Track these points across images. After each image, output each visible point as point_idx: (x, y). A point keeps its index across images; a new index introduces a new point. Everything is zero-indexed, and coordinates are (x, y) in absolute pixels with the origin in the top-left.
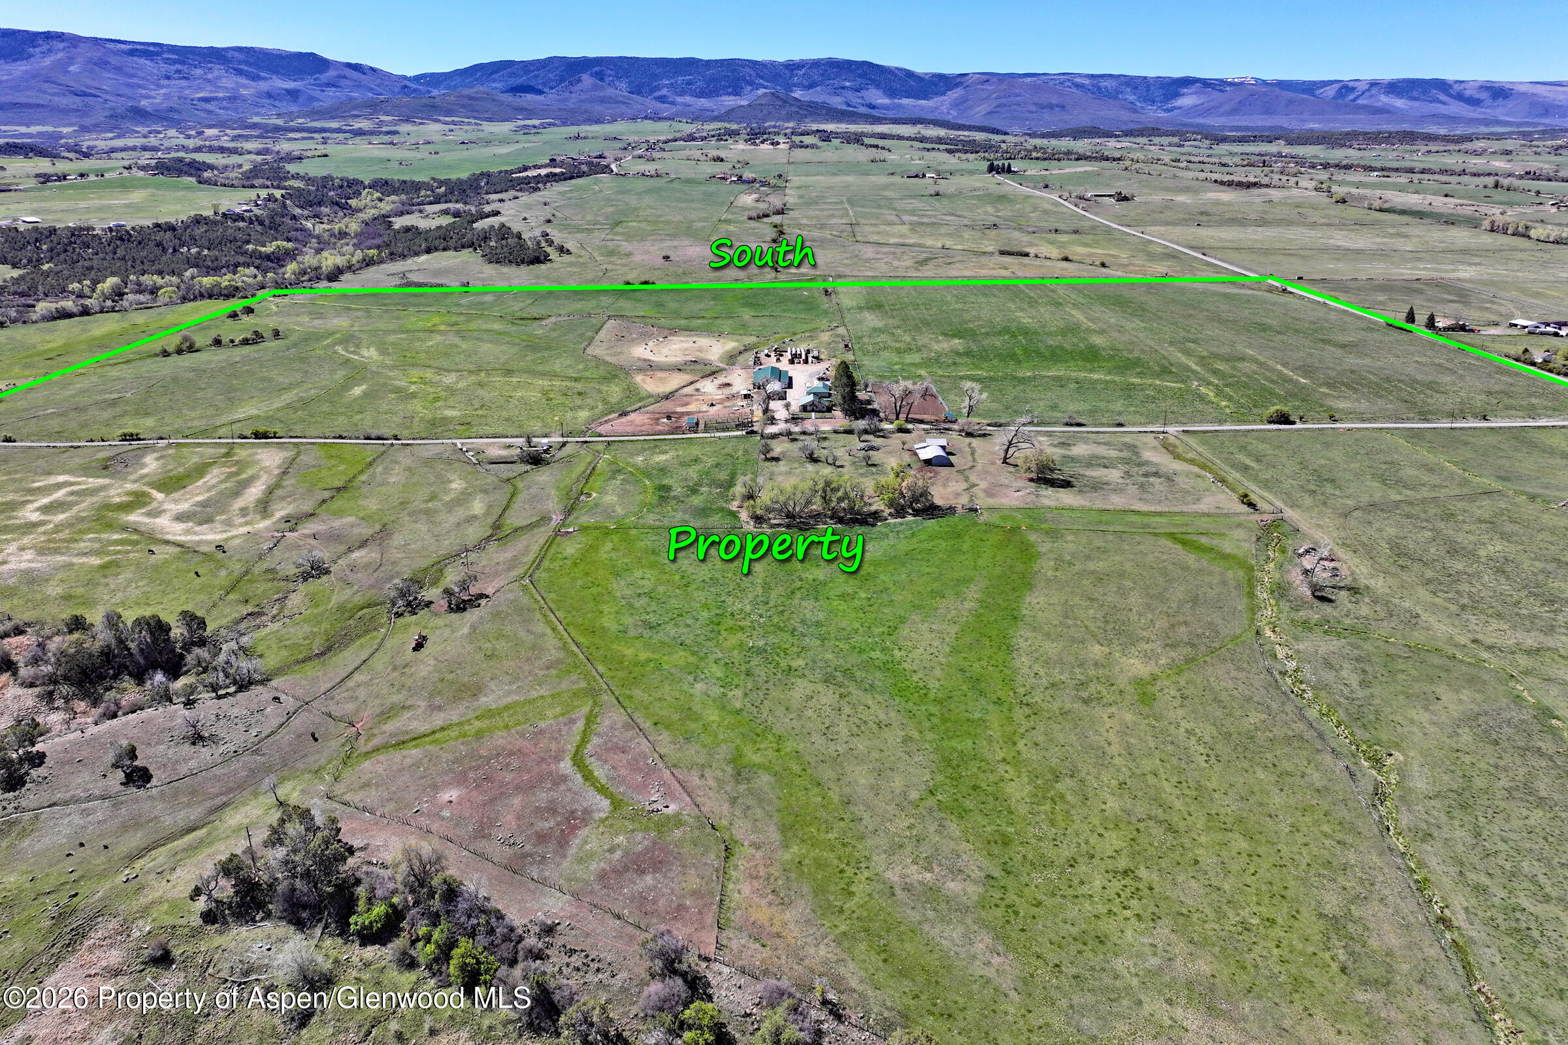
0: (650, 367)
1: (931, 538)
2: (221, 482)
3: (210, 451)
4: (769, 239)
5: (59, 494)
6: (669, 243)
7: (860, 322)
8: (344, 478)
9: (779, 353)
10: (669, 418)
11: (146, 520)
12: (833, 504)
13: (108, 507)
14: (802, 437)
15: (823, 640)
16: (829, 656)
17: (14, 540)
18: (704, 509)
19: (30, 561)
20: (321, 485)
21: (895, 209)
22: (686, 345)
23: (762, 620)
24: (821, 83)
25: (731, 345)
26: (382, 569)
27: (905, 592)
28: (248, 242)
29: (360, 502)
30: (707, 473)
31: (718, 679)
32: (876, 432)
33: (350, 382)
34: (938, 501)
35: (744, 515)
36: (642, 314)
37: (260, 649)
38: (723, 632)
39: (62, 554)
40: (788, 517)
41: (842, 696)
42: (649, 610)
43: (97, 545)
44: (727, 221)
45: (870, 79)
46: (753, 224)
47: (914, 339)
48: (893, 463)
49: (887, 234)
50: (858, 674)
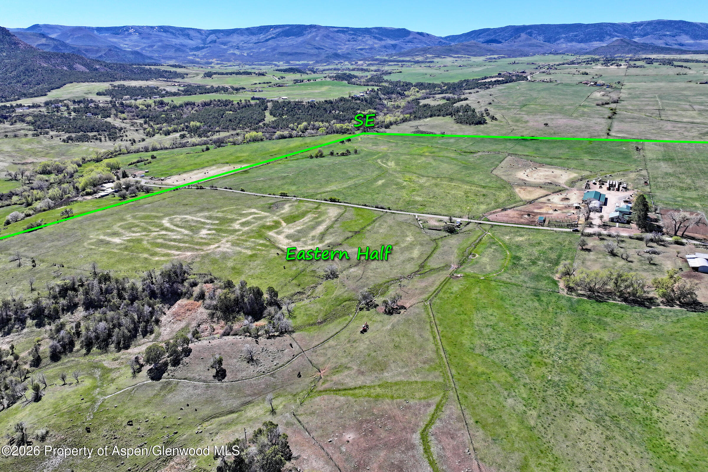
0: (524, 184)
1: (692, 326)
2: (310, 221)
3: (311, 205)
4: (606, 116)
5: (249, 218)
6: (549, 117)
7: (657, 168)
8: (360, 227)
9: (602, 183)
10: (529, 215)
11: (275, 235)
12: (622, 289)
13: (264, 227)
14: (608, 238)
15: (600, 388)
16: (603, 402)
17: (227, 237)
18: (537, 276)
19: (228, 248)
20: (349, 229)
21: (690, 102)
22: (547, 173)
23: (560, 361)
24: (652, 33)
25: (573, 175)
26: (361, 280)
27: (667, 365)
28: (358, 109)
29: (363, 241)
30: (544, 253)
31: (523, 399)
32: (660, 242)
33: (379, 177)
34: (700, 299)
35: (562, 284)
36: (527, 154)
37: (296, 313)
38: (533, 364)
39: (240, 247)
40: (590, 291)
41: (607, 438)
42: (491, 337)
43: (253, 245)
44: (584, 106)
45: (683, 30)
46: (599, 108)
47: (694, 182)
48: (669, 266)
49: (682, 116)
50: (623, 422)
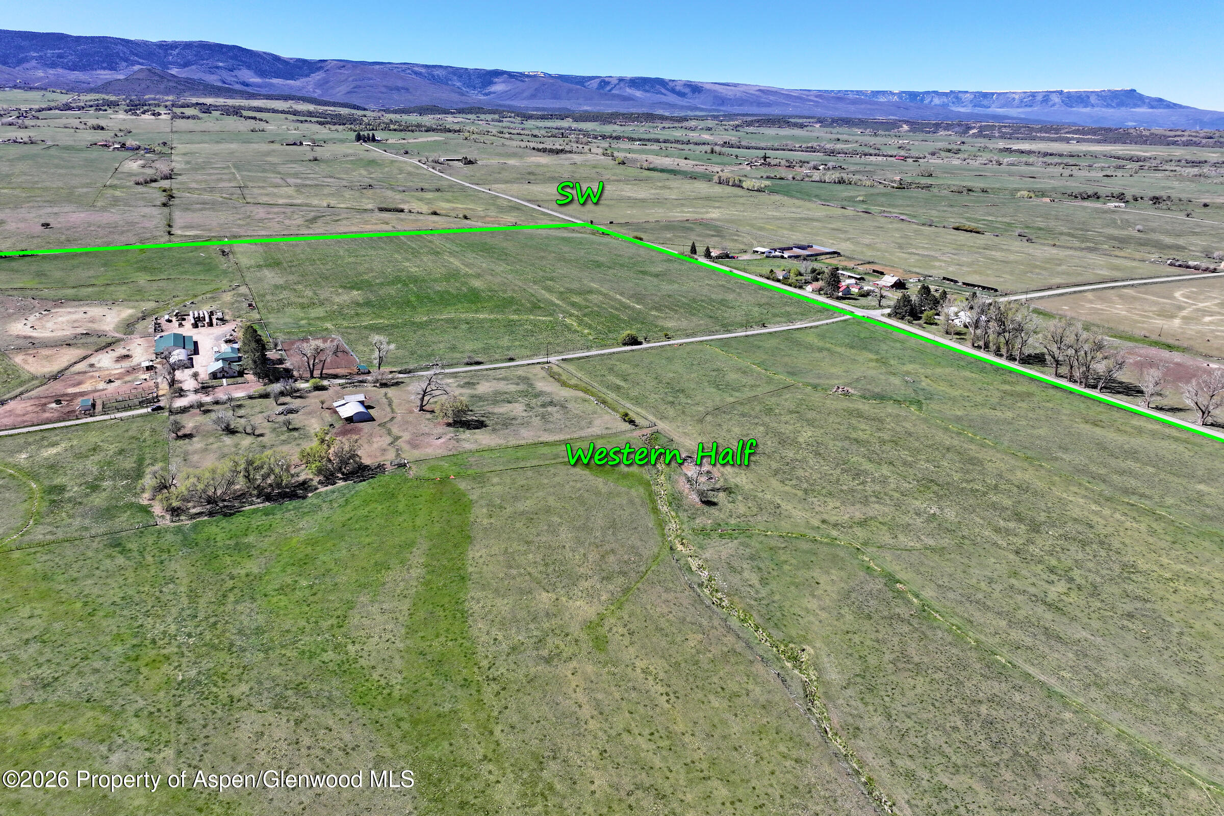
0: (31, 345)
1: (366, 502)
4: (159, 203)
6: (49, 210)
7: (260, 280)
9: (181, 318)
10: (58, 402)
12: (258, 482)
14: (216, 407)
15: (266, 651)
16: (276, 671)
18: (108, 509)
21: (279, 173)
22: (74, 317)
23: (191, 641)
25: (127, 312)
27: (348, 571)
30: (109, 464)
31: (142, 739)
32: (294, 393)
34: (366, 461)
35: (158, 509)
36: (20, 285)
38: (143, 670)
40: (209, 502)
41: (298, 722)
42: (41, 660)
44: (112, 186)
45: (241, 61)
46: (140, 189)
47: (316, 294)
48: (315, 425)
49: (275, 195)
50: (312, 686)
